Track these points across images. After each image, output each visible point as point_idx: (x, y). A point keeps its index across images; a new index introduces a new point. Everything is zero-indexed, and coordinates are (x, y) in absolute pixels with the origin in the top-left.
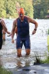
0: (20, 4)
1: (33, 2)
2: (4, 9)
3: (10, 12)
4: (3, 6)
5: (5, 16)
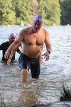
0: (39, 1)
2: (11, 9)
3: (21, 15)
4: (11, 6)
5: (14, 21)
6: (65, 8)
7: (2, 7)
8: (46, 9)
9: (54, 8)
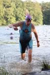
0: (29, 11)
1: (42, 8)
2: (13, 16)
3: (19, 19)
4: (13, 14)
6: (45, 15)
7: (8, 15)
8: (34, 15)
9: (39, 15)
